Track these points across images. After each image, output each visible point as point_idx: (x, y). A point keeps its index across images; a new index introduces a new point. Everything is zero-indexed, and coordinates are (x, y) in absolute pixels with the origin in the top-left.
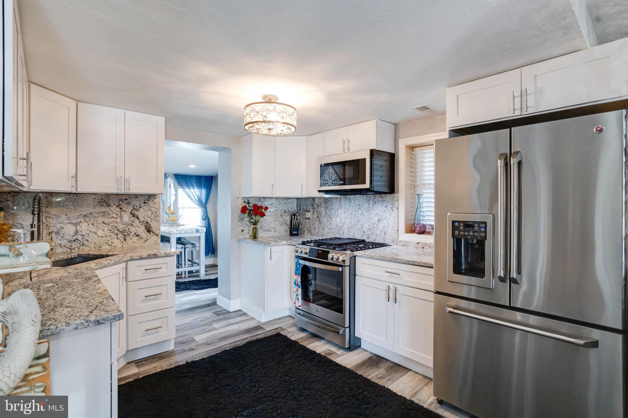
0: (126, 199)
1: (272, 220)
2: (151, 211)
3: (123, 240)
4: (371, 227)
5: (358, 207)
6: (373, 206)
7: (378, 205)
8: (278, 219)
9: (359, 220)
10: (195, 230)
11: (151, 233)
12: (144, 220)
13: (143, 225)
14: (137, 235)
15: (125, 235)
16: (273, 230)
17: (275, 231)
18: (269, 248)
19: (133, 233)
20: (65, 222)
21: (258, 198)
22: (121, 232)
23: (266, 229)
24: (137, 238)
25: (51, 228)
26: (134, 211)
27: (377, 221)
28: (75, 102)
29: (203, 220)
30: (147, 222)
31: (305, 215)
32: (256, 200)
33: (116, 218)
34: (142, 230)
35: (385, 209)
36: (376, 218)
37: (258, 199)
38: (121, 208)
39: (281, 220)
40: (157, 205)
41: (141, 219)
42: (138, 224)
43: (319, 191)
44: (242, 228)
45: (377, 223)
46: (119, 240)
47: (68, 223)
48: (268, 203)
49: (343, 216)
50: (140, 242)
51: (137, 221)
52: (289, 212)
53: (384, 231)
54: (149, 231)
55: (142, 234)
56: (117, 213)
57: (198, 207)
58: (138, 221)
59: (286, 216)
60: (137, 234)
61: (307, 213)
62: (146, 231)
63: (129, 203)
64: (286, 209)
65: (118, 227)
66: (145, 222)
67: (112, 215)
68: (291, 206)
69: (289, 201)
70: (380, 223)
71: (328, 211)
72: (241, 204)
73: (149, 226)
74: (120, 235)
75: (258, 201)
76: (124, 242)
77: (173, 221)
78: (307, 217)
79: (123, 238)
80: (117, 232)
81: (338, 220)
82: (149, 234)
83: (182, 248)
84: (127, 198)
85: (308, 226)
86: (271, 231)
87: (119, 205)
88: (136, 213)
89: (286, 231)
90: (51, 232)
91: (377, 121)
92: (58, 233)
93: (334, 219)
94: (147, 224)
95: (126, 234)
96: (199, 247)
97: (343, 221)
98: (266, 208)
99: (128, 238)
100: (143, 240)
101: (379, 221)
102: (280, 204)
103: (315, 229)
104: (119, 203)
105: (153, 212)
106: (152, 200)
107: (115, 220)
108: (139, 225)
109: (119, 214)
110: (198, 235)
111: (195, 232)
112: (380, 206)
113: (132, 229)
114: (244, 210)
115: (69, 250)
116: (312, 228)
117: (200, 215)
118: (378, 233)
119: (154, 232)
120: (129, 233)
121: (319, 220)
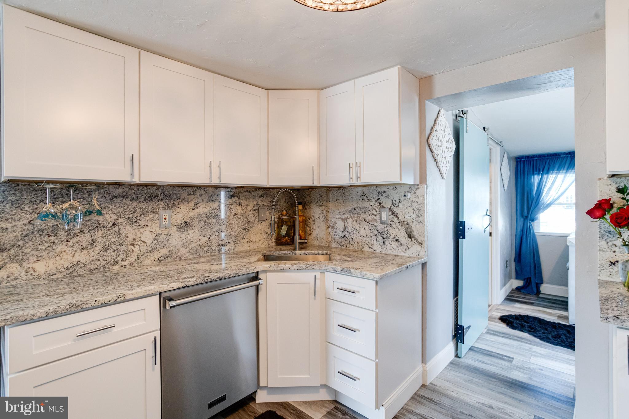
0: (385, 192)
2: (412, 208)
3: (382, 244)
11: (413, 239)
12: (404, 219)
13: (403, 227)
14: (397, 240)
15: (384, 238)
19: (392, 237)
20: (338, 217)
22: (381, 234)
24: (396, 243)
25: (329, 223)
26: (393, 207)
30: (407, 224)
33: (375, 215)
34: (402, 235)
38: (380, 203)
40: (421, 198)
41: (401, 218)
42: (398, 224)
46: (378, 243)
47: (339, 218)
50: (400, 250)
51: (396, 220)
54: (410, 236)
55: (402, 240)
56: (377, 209)
58: (398, 221)
60: (397, 238)
62: (407, 236)
63: (388, 197)
65: (377, 227)
66: (405, 223)
67: (372, 212)
73: (410, 229)
74: (379, 237)
76: (383, 246)
79: (382, 241)
80: (376, 232)
82: (410, 240)
84: (386, 190)
87: (378, 199)
88: (395, 209)
90: (329, 226)
92: (333, 227)
94: (407, 226)
95: (385, 236)
99: (387, 243)
100: (403, 248)
104: (378, 196)
105: (416, 209)
106: (413, 192)
107: (375, 218)
108: (399, 227)
109: (378, 211)
113: (391, 231)
115: (340, 246)
119: (417, 238)
120: (388, 235)
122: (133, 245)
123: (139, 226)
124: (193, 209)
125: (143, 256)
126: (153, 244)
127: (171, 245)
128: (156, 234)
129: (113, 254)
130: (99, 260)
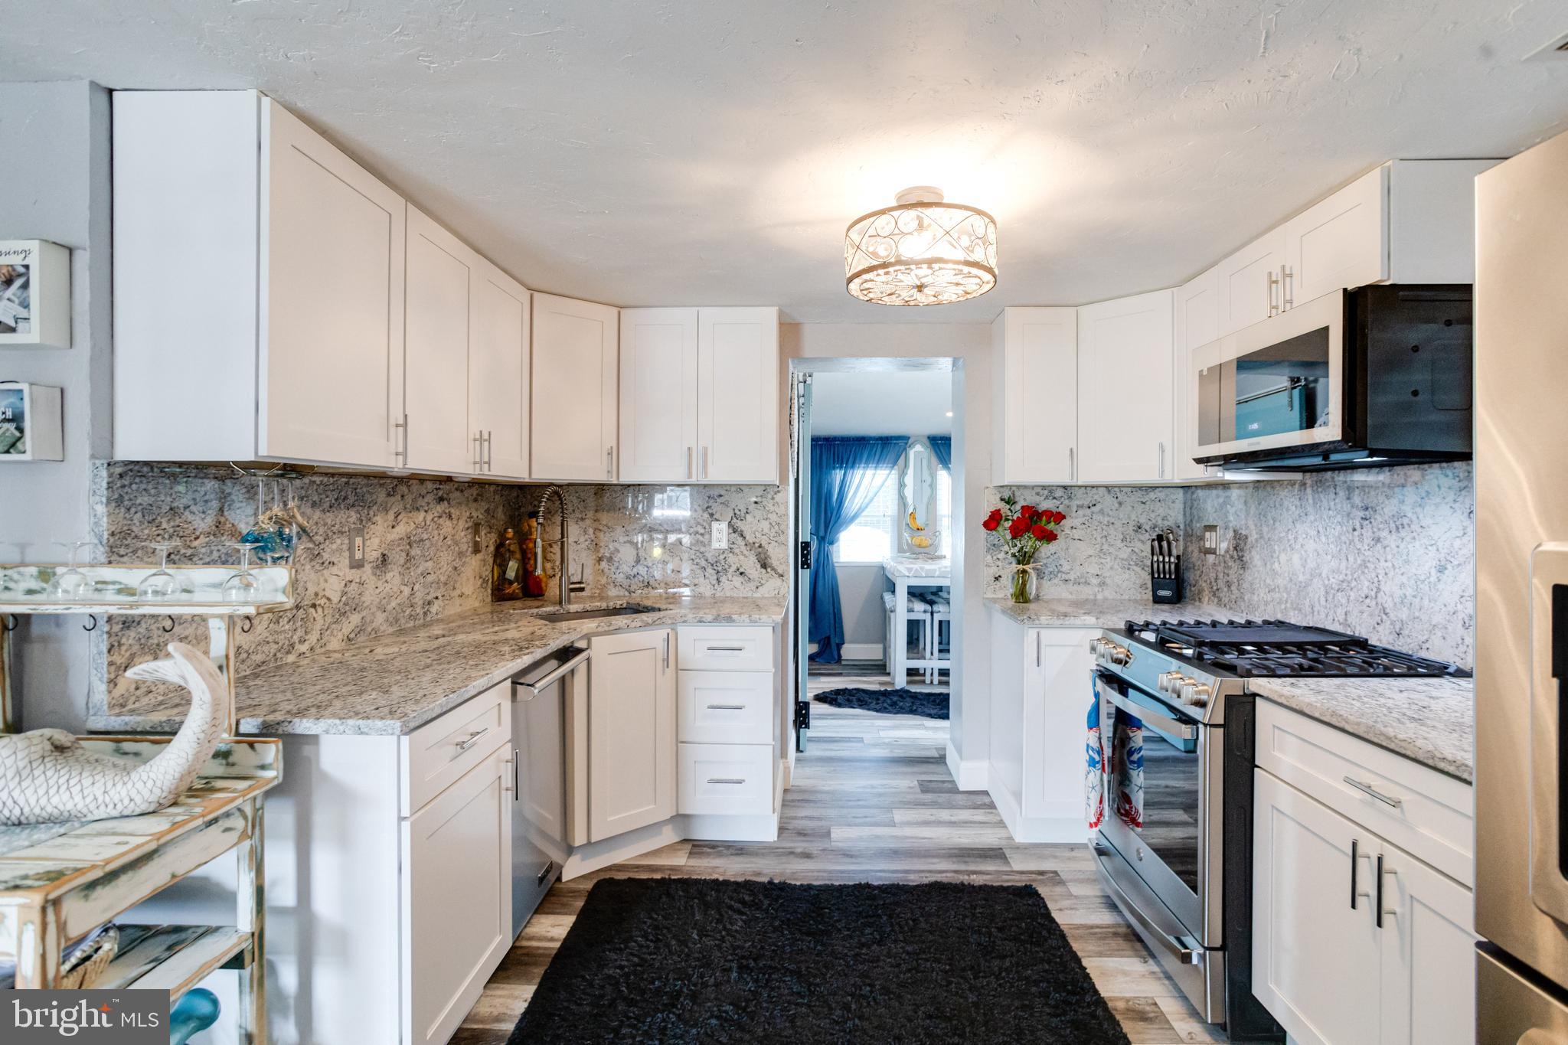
0: (721, 496)
1: (1091, 552)
2: (767, 522)
3: (715, 582)
4: (1409, 592)
5: (1361, 514)
6: (1418, 510)
7: (1437, 505)
8: (1112, 550)
9: (1364, 565)
11: (769, 570)
12: (754, 540)
13: (753, 552)
14: (741, 574)
15: (718, 572)
16: (1095, 581)
17: (1102, 584)
18: (1032, 634)
19: (734, 568)
20: (622, 539)
21: (1044, 487)
22: (712, 565)
23: (1072, 576)
24: (741, 579)
25: (602, 551)
26: (735, 520)
27: (1433, 572)
28: (615, 310)
30: (760, 546)
31: (1202, 538)
32: (1038, 494)
33: (702, 535)
34: (750, 564)
35: (1467, 523)
36: (1429, 564)
37: (1046, 492)
38: (712, 515)
39: (1125, 553)
40: (782, 507)
41: (750, 538)
42: (743, 548)
43: (1199, 461)
44: (994, 571)
45: (1433, 579)
46: (707, 580)
47: (625, 542)
48: (1079, 503)
49: (1311, 545)
50: (747, 589)
51: (740, 541)
52: (1154, 527)
53: (1461, 615)
54: (764, 566)
55: (751, 572)
56: (705, 524)
58: (743, 543)
59: (1142, 542)
60: (741, 570)
61: (1207, 534)
62: (758, 566)
63: (725, 504)
64: (1142, 520)
65: (706, 554)
66: (757, 545)
67: (695, 529)
68: (1161, 511)
69: (1152, 495)
70: (1444, 577)
71: (1265, 529)
72: (991, 503)
73: (765, 553)
74: (710, 570)
75: (1047, 498)
76: (716, 585)
77: (920, 546)
78: (1207, 545)
79: (715, 577)
80: (703, 563)
81: (1296, 558)
82: (764, 571)
83: (925, 612)
84: (723, 493)
85: (1213, 575)
86: (1087, 583)
87: (707, 508)
88: (738, 523)
89: (1143, 586)
90: (602, 557)
91: (1385, 174)
92: (610, 560)
93: (1283, 557)
94: (760, 550)
95: (720, 569)
97: (1311, 565)
98: (1059, 517)
99: (723, 579)
100: (752, 585)
101: (1441, 569)
102: (1120, 504)
103: (1229, 585)
104: (708, 502)
105: (774, 524)
106: (770, 496)
107: (701, 538)
108: (745, 552)
109: (707, 527)
112: (1445, 509)
113: (731, 559)
114: (993, 521)
115: (627, 594)
116: (1221, 584)
119: (775, 567)
120: (727, 566)
121: (1240, 558)
122: (314, 606)
123: (323, 563)
124: (393, 527)
125: (328, 632)
126: (342, 604)
127: (365, 605)
128: (344, 582)
129: (287, 627)
130: (268, 643)
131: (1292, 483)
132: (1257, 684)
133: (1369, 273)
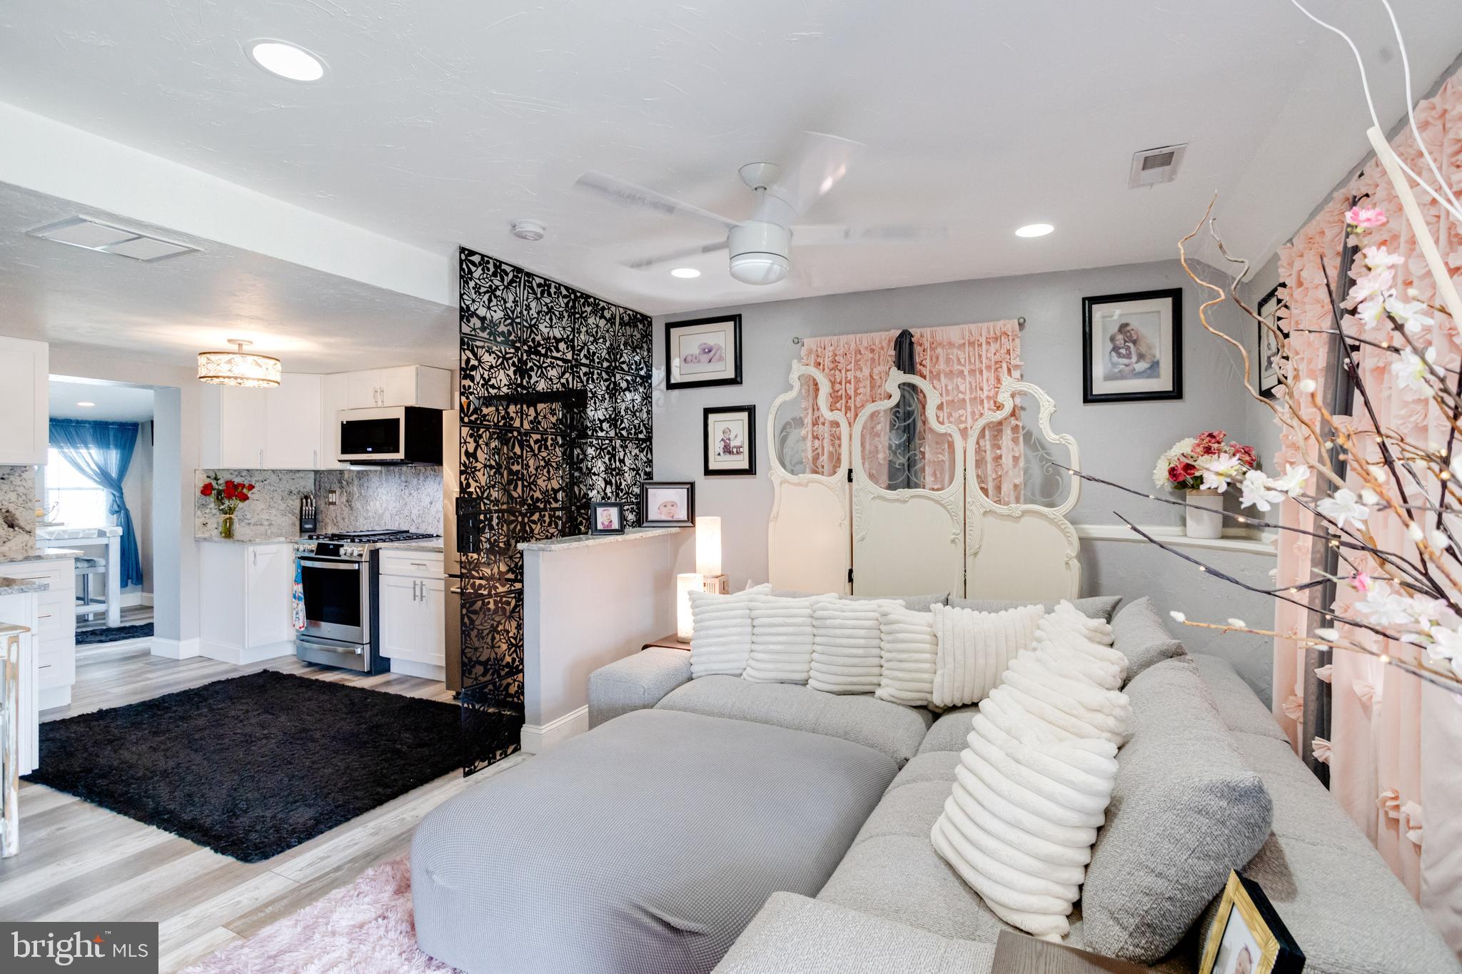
1: (264, 507)
2: (15, 493)
4: (421, 512)
5: (404, 484)
8: (275, 505)
9: (406, 504)
10: (96, 532)
11: (16, 528)
12: (2, 507)
16: (266, 523)
17: (270, 525)
18: (251, 549)
21: (235, 471)
23: (252, 521)
29: (113, 514)
31: (328, 497)
32: (231, 474)
35: (438, 487)
36: (427, 500)
37: (236, 473)
39: (283, 506)
40: (31, 482)
43: (340, 461)
44: (203, 520)
48: (257, 479)
49: (384, 498)
52: (299, 493)
54: (11, 525)
57: (101, 487)
59: (293, 500)
61: (330, 495)
62: (8, 525)
64: (292, 489)
66: (4, 510)
68: (302, 483)
69: (298, 475)
71: (363, 491)
72: (201, 481)
73: (12, 516)
75: (237, 476)
78: (331, 500)
81: (378, 503)
82: (11, 529)
85: (334, 515)
86: (261, 525)
89: (294, 524)
91: (417, 369)
93: (372, 504)
94: (8, 514)
96: (106, 566)
97: (384, 505)
98: (251, 487)
101: (431, 503)
102: (280, 480)
103: (343, 519)
105: (21, 494)
106: (17, 475)
110: (103, 541)
111: (95, 536)
114: (207, 490)
116: (339, 519)
117: (105, 503)
118: (430, 521)
119: (23, 526)
121: (350, 506)
131: (376, 471)
132: (379, 545)
133: (412, 403)
